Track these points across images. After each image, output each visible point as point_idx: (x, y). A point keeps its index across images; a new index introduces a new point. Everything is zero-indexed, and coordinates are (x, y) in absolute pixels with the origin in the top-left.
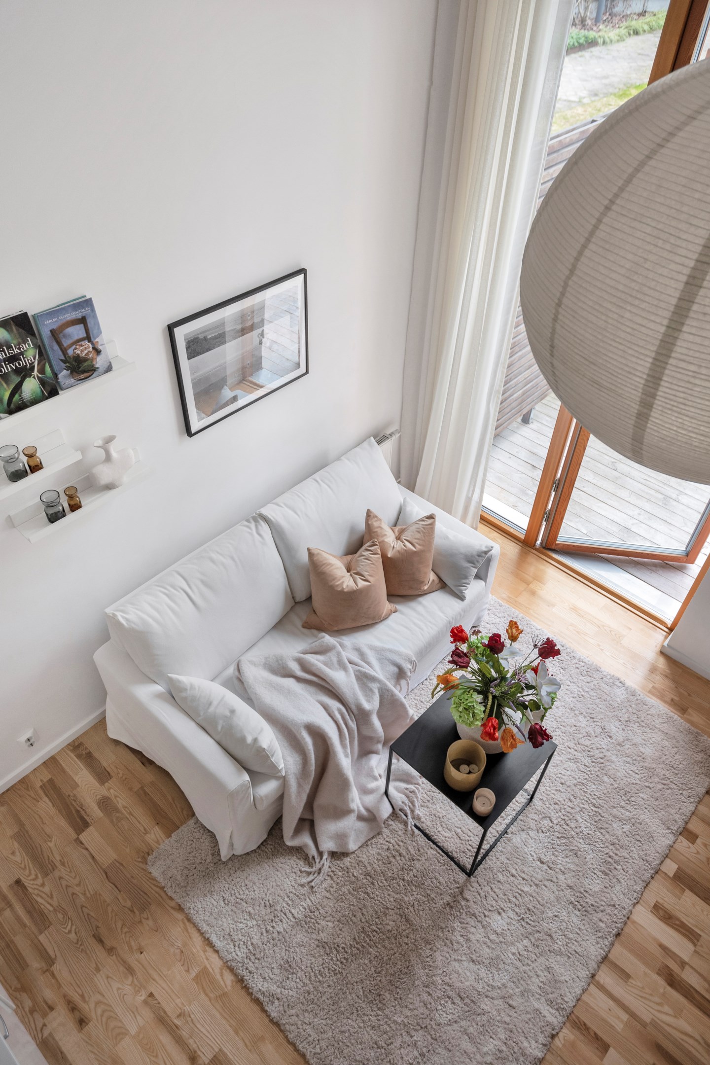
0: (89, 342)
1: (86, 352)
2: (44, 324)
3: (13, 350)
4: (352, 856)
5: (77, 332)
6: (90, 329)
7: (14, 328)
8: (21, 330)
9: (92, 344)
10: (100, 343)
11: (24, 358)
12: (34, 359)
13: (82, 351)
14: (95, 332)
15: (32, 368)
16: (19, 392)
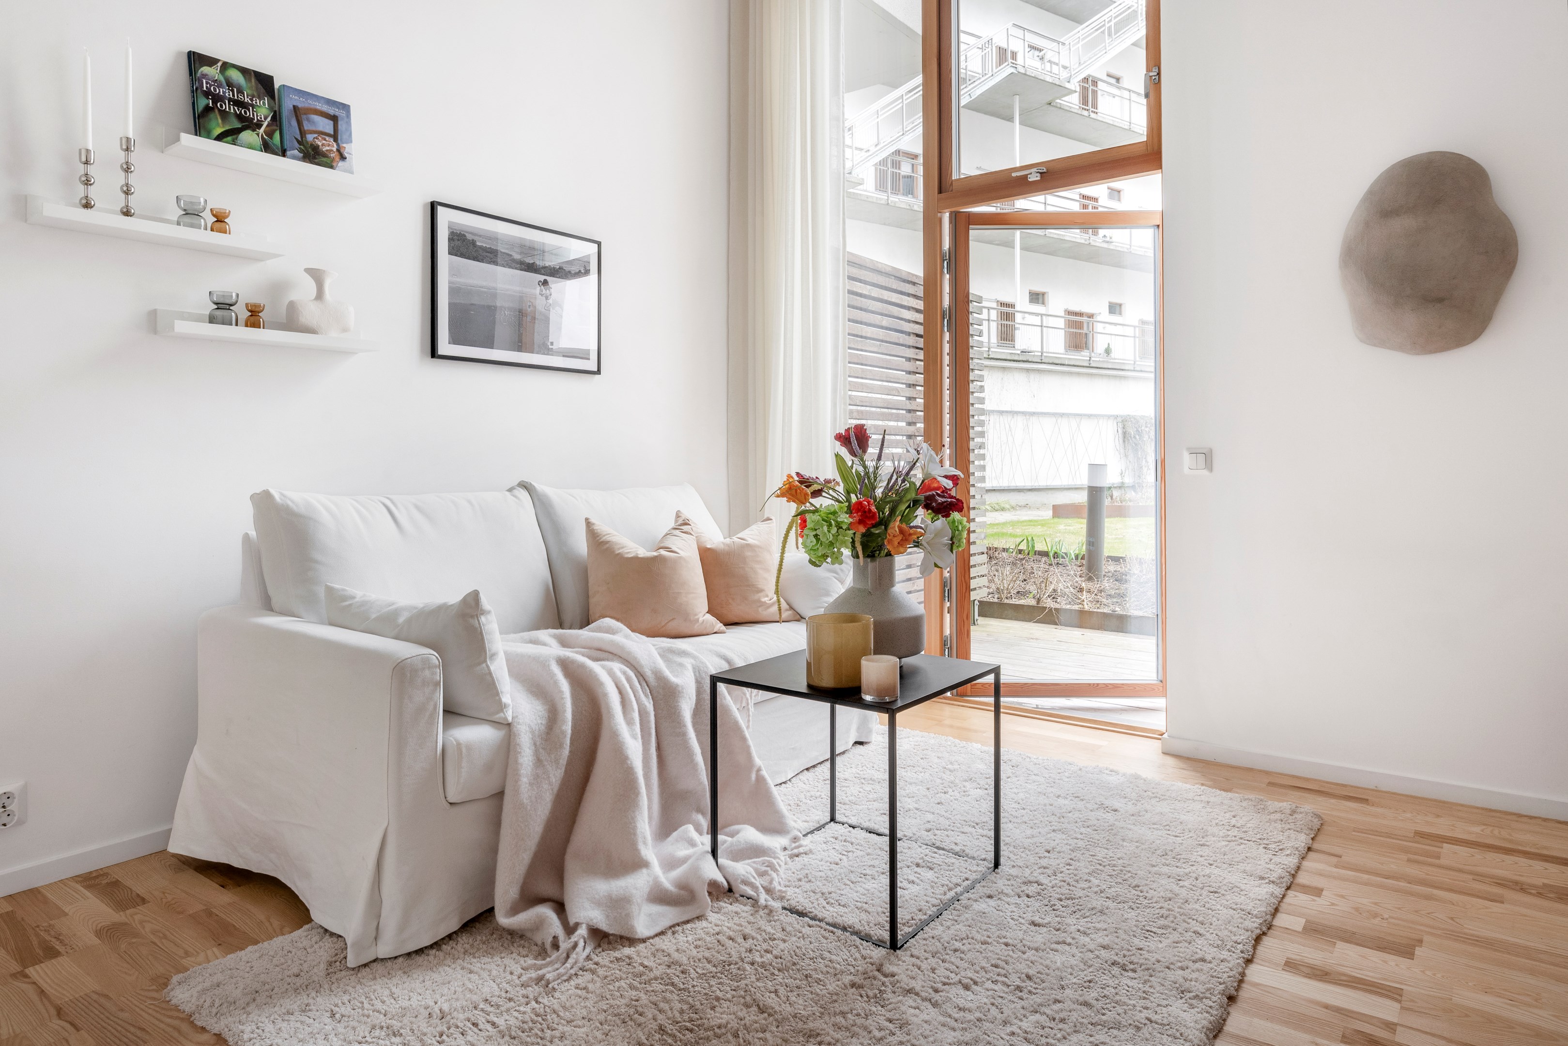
0: (334, 141)
1: (328, 148)
2: (289, 96)
3: (244, 97)
4: (641, 947)
5: (326, 125)
6: (339, 132)
7: (253, 80)
8: (260, 86)
9: (338, 145)
10: (347, 150)
11: (253, 110)
12: (265, 119)
13: (323, 145)
14: (345, 137)
15: (259, 125)
16: (234, 137)
